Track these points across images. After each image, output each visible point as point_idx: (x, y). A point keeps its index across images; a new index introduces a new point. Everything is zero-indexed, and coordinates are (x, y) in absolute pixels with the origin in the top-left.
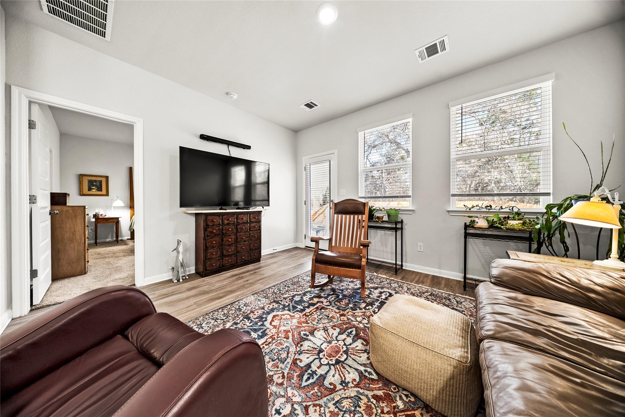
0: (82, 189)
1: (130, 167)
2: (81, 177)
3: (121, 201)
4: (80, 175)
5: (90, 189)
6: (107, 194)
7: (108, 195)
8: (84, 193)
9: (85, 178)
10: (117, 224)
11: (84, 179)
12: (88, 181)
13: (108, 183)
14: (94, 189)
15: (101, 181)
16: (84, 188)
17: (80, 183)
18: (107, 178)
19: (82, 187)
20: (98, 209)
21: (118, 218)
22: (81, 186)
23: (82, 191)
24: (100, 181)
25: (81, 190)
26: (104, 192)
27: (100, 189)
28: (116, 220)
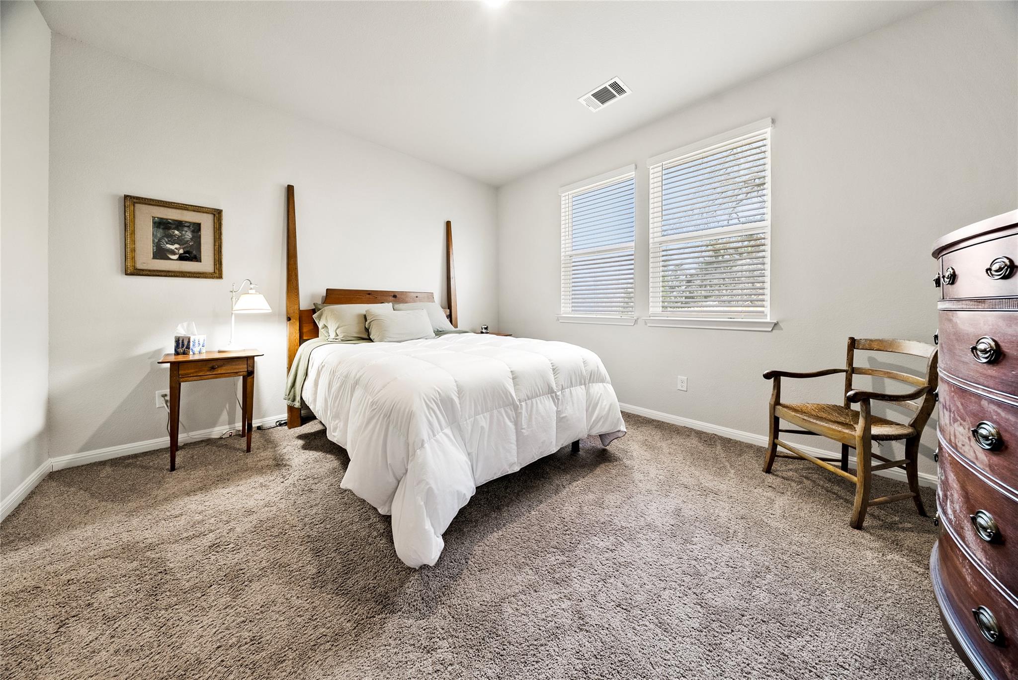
0: (134, 250)
1: (289, 186)
2: (131, 202)
3: (262, 296)
4: (126, 197)
5: (160, 253)
6: (217, 273)
7: (220, 277)
8: (139, 266)
9: (141, 209)
10: (249, 379)
11: (137, 213)
12: (154, 223)
13: (220, 234)
14: (173, 253)
15: (199, 225)
16: (139, 245)
17: (128, 228)
18: (217, 214)
19: (134, 242)
20: (185, 324)
21: (253, 357)
22: (129, 241)
23: (133, 258)
24: (194, 224)
25: (129, 255)
26: (206, 263)
27: (192, 255)
28: (243, 368)
